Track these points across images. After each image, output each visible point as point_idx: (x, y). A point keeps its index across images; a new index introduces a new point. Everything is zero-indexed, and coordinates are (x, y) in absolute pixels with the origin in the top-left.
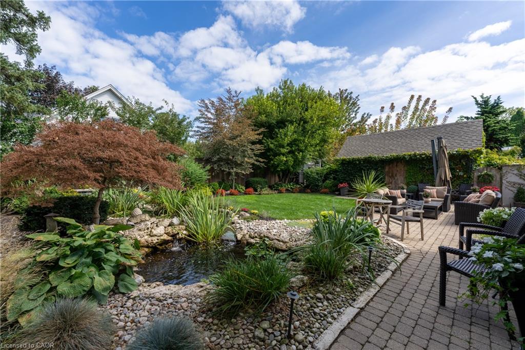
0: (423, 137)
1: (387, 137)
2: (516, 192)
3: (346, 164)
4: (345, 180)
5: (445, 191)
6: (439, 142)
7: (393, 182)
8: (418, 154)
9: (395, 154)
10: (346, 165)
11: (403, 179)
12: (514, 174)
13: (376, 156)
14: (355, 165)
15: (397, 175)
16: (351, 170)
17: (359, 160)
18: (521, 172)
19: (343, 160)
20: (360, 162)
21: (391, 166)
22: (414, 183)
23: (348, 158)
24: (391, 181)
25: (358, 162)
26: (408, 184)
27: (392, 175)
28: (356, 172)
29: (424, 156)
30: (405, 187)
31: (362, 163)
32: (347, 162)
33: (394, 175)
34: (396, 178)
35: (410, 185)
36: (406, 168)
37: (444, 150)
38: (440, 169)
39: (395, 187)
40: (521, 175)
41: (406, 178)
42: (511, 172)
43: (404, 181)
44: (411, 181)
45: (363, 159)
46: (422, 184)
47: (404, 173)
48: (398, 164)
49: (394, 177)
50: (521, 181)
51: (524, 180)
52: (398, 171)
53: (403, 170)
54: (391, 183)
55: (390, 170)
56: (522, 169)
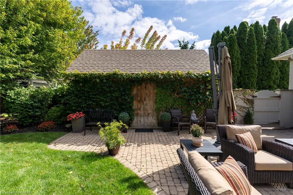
1: (131, 54)
4: (80, 107)
7: (142, 108)
9: (146, 72)
11: (152, 104)
12: (241, 98)
13: (124, 73)
14: (95, 84)
15: (146, 99)
16: (89, 92)
17: (100, 76)
18: (245, 97)
19: (76, 76)
20: (101, 81)
21: (139, 87)
23: (84, 73)
24: (139, 106)
25: (98, 80)
26: (158, 111)
27: (141, 100)
31: (105, 81)
32: (82, 78)
33: (143, 99)
34: (145, 102)
35: (160, 111)
36: (156, 91)
39: (144, 114)
40: (245, 100)
41: (156, 102)
42: (239, 96)
43: (153, 106)
44: (162, 106)
45: (105, 76)
46: (174, 109)
47: (153, 96)
48: (147, 86)
49: (143, 102)
50: (245, 105)
51: (247, 104)
52: (147, 94)
53: (152, 93)
54: (140, 109)
55: (139, 93)
56: (247, 94)
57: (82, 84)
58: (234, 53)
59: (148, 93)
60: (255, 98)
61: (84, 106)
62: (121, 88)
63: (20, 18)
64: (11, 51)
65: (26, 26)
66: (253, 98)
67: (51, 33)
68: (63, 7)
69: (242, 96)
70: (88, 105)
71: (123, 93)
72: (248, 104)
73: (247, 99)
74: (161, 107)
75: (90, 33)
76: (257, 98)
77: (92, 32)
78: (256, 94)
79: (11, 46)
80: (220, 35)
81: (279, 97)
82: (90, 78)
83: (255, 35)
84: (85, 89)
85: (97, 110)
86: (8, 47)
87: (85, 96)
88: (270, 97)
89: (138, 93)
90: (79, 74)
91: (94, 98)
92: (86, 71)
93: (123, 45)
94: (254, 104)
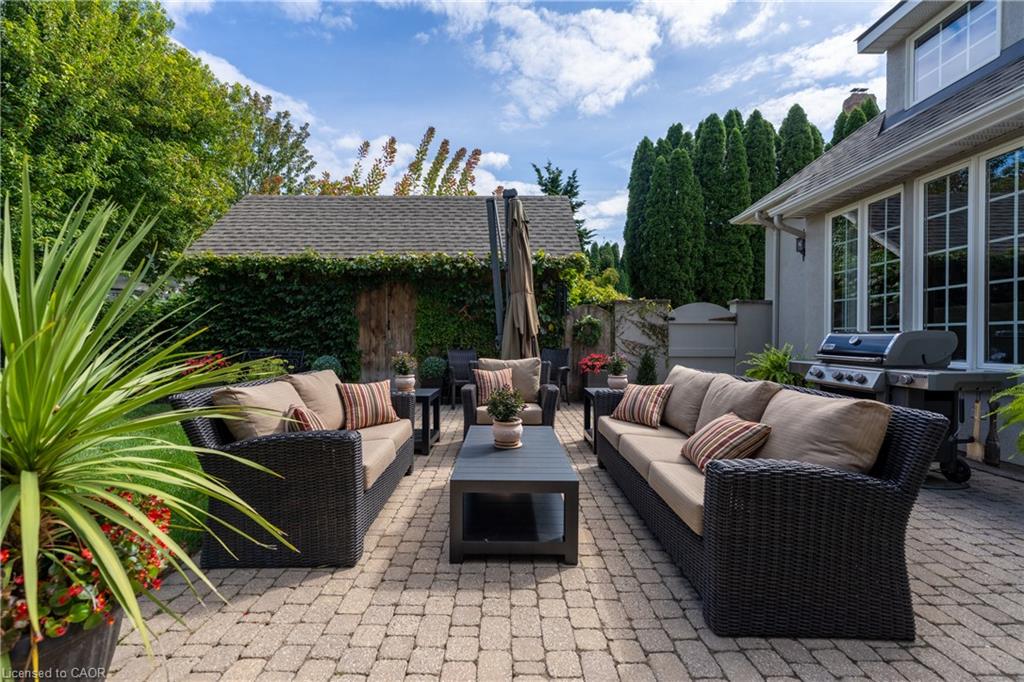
0: (457, 219)
1: (366, 209)
2: (638, 365)
3: (223, 280)
5: (536, 375)
6: (507, 206)
7: (381, 348)
8: (447, 259)
10: (223, 287)
11: (407, 337)
12: (633, 322)
13: (328, 257)
14: (255, 284)
15: (392, 326)
16: (241, 306)
17: (267, 267)
18: (643, 319)
19: (211, 264)
20: (272, 276)
21: (374, 295)
22: (435, 350)
23: (228, 256)
24: (374, 343)
25: (263, 276)
26: (421, 354)
27: (378, 327)
28: (258, 313)
29: (461, 265)
30: (412, 364)
31: (280, 278)
32: (224, 271)
33: (384, 325)
34: (389, 333)
35: (427, 356)
36: (416, 303)
37: (521, 235)
38: (513, 297)
39: (387, 364)
40: (644, 326)
41: (416, 332)
42: (629, 318)
43: (411, 344)
44: (430, 343)
45: (282, 266)
46: (461, 349)
47: (410, 318)
48: (394, 290)
49: (383, 332)
50: (644, 340)
51: (650, 338)
52: (393, 312)
53: (406, 310)
54: (375, 351)
55: (372, 307)
56: (647, 311)
57: (226, 286)
58: (681, 203)
59: (396, 310)
60: (671, 322)
61: (227, 341)
62: (322, 296)
63: (74, 124)
64: (49, 205)
65: (89, 142)
66: (666, 323)
67: (154, 154)
68: (186, 87)
69: (636, 318)
70: (240, 338)
71: (329, 308)
72: (654, 338)
73: (649, 324)
74: (427, 345)
75: (285, 134)
76: (674, 322)
77: (289, 131)
78: (673, 313)
79: (49, 193)
80: (650, 150)
81: (734, 319)
82: (244, 270)
83: (745, 153)
84: (233, 299)
85: (262, 350)
86: (42, 195)
87: (231, 316)
88: (711, 320)
89: (370, 310)
90: (216, 260)
91: (255, 321)
92: (234, 252)
93: (363, 181)
94: (669, 338)
